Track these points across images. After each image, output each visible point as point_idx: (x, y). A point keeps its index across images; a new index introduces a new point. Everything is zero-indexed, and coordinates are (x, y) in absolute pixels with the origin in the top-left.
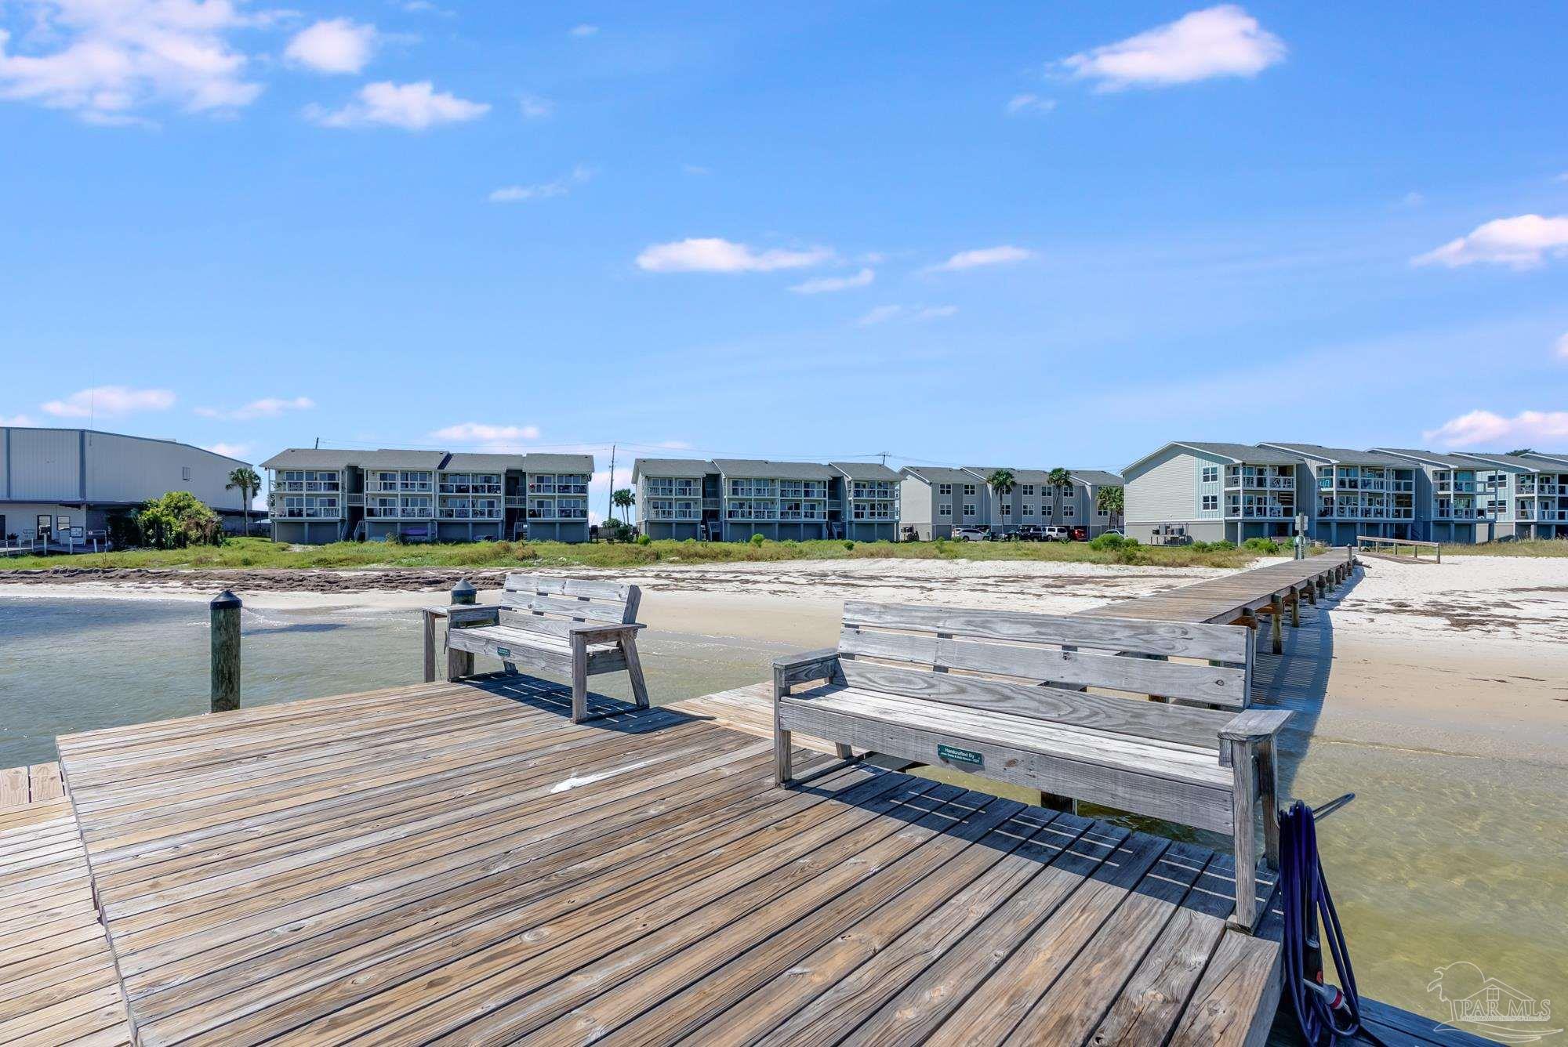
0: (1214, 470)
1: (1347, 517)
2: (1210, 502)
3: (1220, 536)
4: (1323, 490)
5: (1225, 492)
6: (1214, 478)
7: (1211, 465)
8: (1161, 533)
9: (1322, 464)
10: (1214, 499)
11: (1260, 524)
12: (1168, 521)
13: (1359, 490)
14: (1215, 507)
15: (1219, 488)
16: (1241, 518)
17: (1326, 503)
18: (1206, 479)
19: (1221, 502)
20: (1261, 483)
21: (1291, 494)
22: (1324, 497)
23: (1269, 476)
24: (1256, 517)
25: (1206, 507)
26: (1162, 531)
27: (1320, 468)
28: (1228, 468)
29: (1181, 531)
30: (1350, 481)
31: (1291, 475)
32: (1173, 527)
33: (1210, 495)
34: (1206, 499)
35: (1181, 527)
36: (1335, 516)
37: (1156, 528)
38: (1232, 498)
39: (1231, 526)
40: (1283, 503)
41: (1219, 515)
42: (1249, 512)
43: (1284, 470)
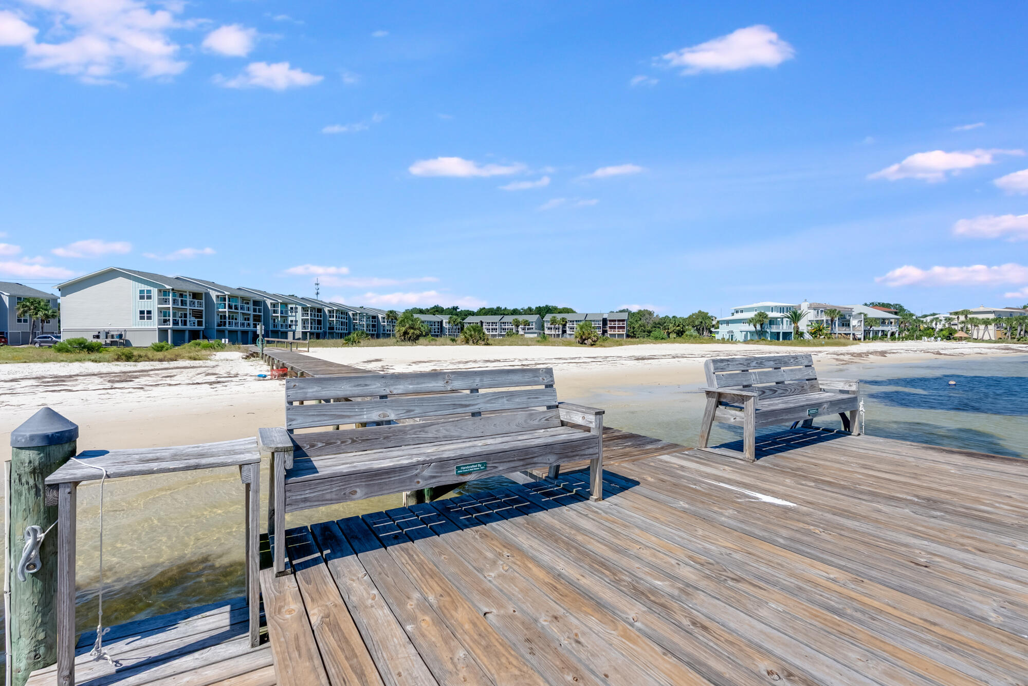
0: (149, 291)
1: (234, 328)
2: (146, 315)
3: (155, 339)
4: (220, 310)
5: (158, 308)
6: (149, 297)
7: (146, 288)
8: (101, 337)
9: (219, 294)
10: (149, 312)
11: (183, 331)
12: (107, 328)
13: (239, 311)
14: (149, 318)
15: (153, 305)
16: (171, 326)
17: (221, 318)
18: (142, 298)
19: (155, 315)
20: (183, 303)
21: (201, 311)
22: (220, 314)
23: (188, 299)
24: (180, 327)
25: (142, 318)
26: (102, 336)
27: (218, 296)
28: (160, 291)
29: (120, 336)
30: (235, 306)
31: (202, 299)
32: (112, 333)
33: (146, 309)
34: (142, 312)
35: (119, 333)
36: (227, 326)
37: (96, 333)
38: (163, 313)
39: (163, 333)
40: (196, 317)
41: (154, 324)
42: (175, 323)
43: (196, 296)
